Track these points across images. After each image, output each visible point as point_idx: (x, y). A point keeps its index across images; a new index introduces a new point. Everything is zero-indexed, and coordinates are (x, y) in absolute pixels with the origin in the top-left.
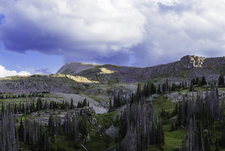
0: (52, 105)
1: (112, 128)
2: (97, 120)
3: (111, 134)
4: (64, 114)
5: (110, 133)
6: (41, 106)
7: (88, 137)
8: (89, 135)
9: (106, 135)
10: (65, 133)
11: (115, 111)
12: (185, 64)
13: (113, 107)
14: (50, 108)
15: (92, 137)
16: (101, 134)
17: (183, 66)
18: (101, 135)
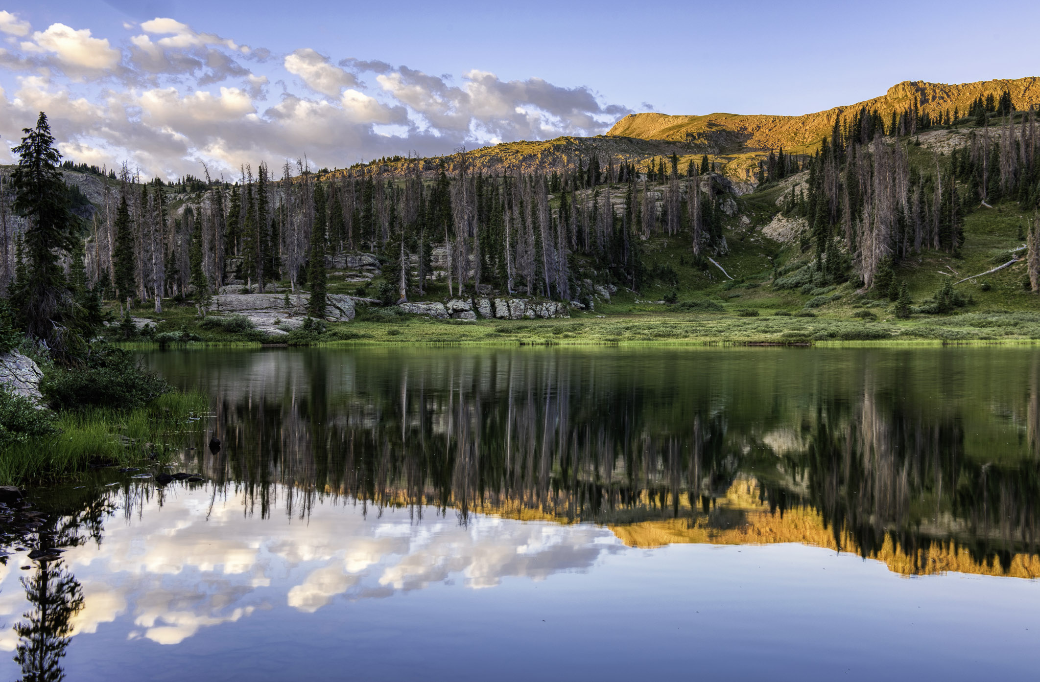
0: (625, 171)
1: (779, 220)
2: (738, 204)
3: (779, 234)
4: (657, 191)
5: (775, 234)
6: (599, 175)
7: (724, 243)
8: (726, 238)
9: (764, 239)
10: (666, 232)
11: (774, 186)
12: (898, 102)
13: (767, 180)
14: (620, 180)
15: (731, 243)
16: (753, 237)
17: (893, 106)
18: (752, 240)
